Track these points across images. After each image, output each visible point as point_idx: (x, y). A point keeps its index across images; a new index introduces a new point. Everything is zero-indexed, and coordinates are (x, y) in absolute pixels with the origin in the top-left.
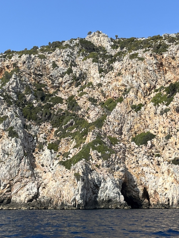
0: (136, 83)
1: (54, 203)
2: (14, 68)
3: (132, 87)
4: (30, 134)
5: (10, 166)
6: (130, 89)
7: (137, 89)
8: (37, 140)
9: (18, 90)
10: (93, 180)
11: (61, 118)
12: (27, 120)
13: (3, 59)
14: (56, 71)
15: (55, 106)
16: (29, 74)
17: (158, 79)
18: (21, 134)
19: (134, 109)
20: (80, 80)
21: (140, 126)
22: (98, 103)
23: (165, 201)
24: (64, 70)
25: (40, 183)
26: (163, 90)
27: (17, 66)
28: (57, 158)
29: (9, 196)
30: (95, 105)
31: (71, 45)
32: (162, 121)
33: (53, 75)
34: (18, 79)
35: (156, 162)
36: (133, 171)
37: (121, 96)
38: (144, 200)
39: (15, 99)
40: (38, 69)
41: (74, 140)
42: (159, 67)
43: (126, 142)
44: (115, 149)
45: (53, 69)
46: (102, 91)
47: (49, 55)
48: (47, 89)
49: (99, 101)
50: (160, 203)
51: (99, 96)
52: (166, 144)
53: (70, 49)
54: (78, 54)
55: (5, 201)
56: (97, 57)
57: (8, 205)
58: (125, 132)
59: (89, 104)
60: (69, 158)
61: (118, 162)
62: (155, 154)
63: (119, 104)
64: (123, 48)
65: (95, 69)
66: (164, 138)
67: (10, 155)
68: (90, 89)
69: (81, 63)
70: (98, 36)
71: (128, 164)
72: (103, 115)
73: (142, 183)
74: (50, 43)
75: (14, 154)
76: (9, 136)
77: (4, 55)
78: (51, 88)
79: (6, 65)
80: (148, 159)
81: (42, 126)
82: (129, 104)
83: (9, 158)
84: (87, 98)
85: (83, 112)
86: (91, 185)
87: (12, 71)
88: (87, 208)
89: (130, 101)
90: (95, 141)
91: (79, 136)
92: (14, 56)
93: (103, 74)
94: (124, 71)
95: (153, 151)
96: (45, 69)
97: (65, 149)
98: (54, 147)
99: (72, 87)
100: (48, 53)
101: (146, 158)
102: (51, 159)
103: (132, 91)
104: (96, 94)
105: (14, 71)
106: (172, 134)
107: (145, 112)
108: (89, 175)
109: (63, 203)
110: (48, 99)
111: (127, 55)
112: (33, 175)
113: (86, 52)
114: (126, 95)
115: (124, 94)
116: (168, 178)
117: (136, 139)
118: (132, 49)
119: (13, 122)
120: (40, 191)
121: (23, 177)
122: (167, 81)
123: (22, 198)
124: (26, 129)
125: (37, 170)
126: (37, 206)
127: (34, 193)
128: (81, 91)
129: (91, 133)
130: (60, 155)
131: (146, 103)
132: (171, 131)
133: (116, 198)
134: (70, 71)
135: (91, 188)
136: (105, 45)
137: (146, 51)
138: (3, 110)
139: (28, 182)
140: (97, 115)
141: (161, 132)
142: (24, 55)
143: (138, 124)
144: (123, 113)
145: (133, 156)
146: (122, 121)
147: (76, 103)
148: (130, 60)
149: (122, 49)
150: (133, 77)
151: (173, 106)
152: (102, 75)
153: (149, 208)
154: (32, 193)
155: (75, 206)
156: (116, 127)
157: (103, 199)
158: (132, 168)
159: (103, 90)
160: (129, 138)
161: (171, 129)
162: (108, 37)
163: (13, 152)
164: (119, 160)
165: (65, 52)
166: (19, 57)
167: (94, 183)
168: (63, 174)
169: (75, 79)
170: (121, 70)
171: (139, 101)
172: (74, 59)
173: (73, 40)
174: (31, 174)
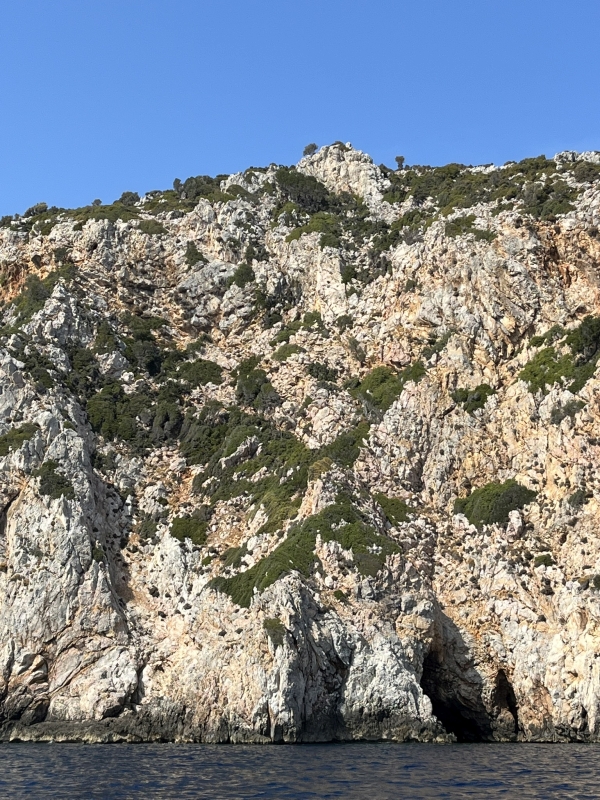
0: (468, 317)
1: (196, 720)
2: (60, 264)
3: (454, 330)
4: (113, 485)
5: (44, 593)
6: (447, 337)
7: (472, 337)
8: (135, 504)
9: (73, 337)
10: (326, 642)
11: (216, 433)
12: (100, 438)
13: (20, 234)
14: (198, 275)
15: (195, 392)
16: (107, 285)
17: (541, 304)
18: (81, 485)
19: (463, 404)
20: (278, 305)
21: (483, 461)
22: (339, 383)
23: (570, 718)
24: (224, 271)
25: (145, 652)
26: (560, 341)
27: (70, 257)
28: (204, 568)
29: (40, 696)
30: (331, 389)
31: (250, 190)
32: (559, 442)
33: (188, 286)
34: (72, 300)
35: (539, 583)
36: (462, 612)
37: (416, 358)
38: (499, 712)
39: (63, 369)
40: (139, 267)
41: (262, 506)
42: (546, 262)
43: (436, 515)
44: (397, 536)
45: (190, 268)
46: (354, 343)
47: (175, 221)
48: (168, 335)
49: (343, 376)
50: (555, 723)
51: (344, 358)
52: (573, 523)
53: (246, 203)
54: (272, 220)
55: (29, 713)
56: (335, 227)
57: (39, 725)
58: (430, 480)
59: (308, 384)
60: (243, 569)
61: (411, 584)
62: (536, 555)
63: (410, 385)
64: (424, 199)
65: (330, 270)
66: (565, 500)
67: (46, 555)
68: (314, 336)
69: (281, 250)
70: (340, 159)
71: (442, 589)
72: (355, 423)
73: (492, 654)
74: (177, 182)
75: (59, 552)
76: (43, 494)
77: (24, 221)
78: (183, 333)
79: (33, 254)
80: (510, 572)
81: (153, 459)
82: (444, 384)
83: (41, 565)
84: (303, 367)
85: (289, 412)
86: (321, 660)
87: (52, 275)
88: (306, 740)
89: (448, 376)
90: (333, 509)
91: (277, 494)
92: (58, 226)
93: (355, 286)
94: (429, 276)
95: (529, 544)
96: (162, 267)
97: (232, 537)
98: (192, 530)
99: (252, 329)
100: (174, 217)
101: (505, 568)
102: (182, 570)
103: (454, 342)
104: (333, 353)
105: (59, 275)
106: (591, 488)
107: (499, 413)
108: (315, 626)
109: (224, 722)
110: (172, 368)
111: (437, 222)
112: (121, 624)
113: (298, 212)
114: (434, 358)
115: (427, 354)
116: (582, 637)
117: (469, 505)
118: (455, 202)
119: (56, 446)
120: (145, 679)
121: (87, 632)
122: (573, 310)
123: (86, 703)
124: (98, 468)
125: (135, 608)
126: (137, 732)
127: (126, 686)
128: (284, 343)
129: (319, 483)
130: (215, 557)
131: (501, 384)
132: (587, 477)
133: (405, 705)
134: (245, 276)
135: (322, 670)
136: (363, 189)
137: (501, 208)
138: (23, 403)
139: (104, 649)
140: (337, 421)
141: (556, 483)
142: (91, 221)
143: (476, 454)
144: (425, 416)
145: (461, 561)
146: (422, 445)
147: (267, 381)
148: (447, 239)
149: (417, 203)
150: (457, 295)
151: (595, 393)
152: (352, 288)
153: (514, 741)
154: (118, 686)
155: (267, 734)
156: (401, 463)
157: (362, 710)
158: (457, 602)
159: (358, 339)
160: (447, 500)
161: (587, 471)
162: (371, 162)
163: (55, 545)
164: (414, 577)
165: (228, 211)
166: (75, 229)
167: (332, 653)
168: (226, 622)
169: (263, 300)
170: (418, 274)
171: (477, 374)
172: (260, 234)
173: (257, 173)
174: (116, 623)
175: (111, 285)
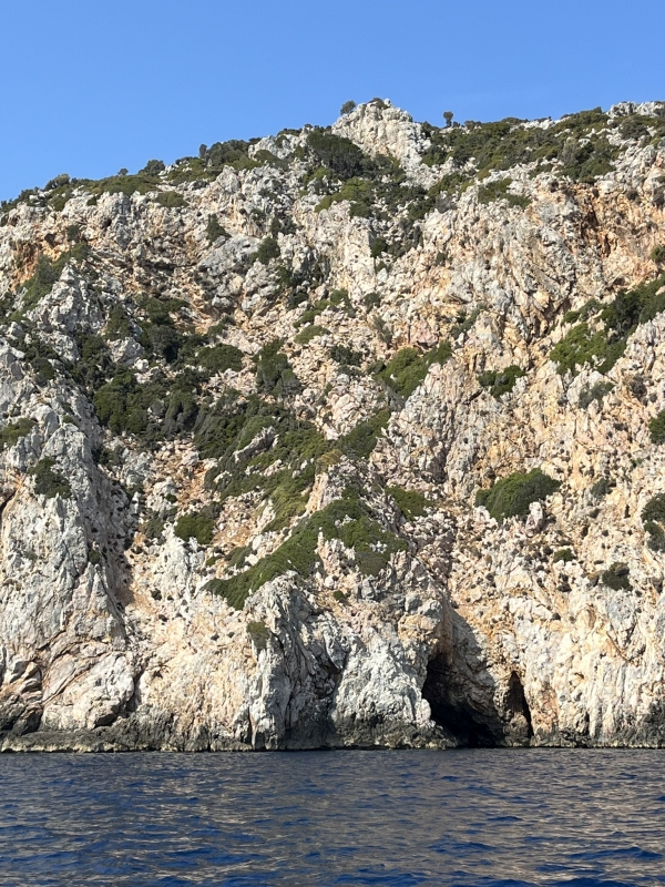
0: (498, 292)
1: (180, 729)
2: (73, 243)
3: (485, 307)
4: (119, 482)
5: (36, 599)
6: (476, 314)
7: (502, 313)
8: (142, 502)
9: (83, 323)
10: (318, 647)
11: (232, 423)
12: (108, 432)
13: (37, 209)
14: (219, 251)
15: (214, 380)
16: (123, 266)
17: (577, 276)
18: (80, 483)
19: (490, 388)
20: (305, 283)
21: (509, 449)
22: (364, 366)
23: (575, 722)
24: (248, 246)
25: (144, 657)
26: (596, 316)
27: (84, 236)
28: (208, 569)
29: (33, 705)
30: (352, 374)
31: (280, 155)
32: (585, 428)
33: (208, 264)
34: (82, 282)
35: (556, 580)
36: (476, 611)
37: (444, 338)
38: (512, 716)
39: (70, 358)
40: (157, 244)
41: (270, 502)
42: (583, 230)
43: (458, 508)
44: (412, 532)
45: (211, 244)
46: (379, 323)
47: (198, 192)
48: (188, 318)
49: (368, 359)
50: (561, 727)
51: (370, 339)
52: (594, 515)
53: (273, 170)
54: (302, 188)
55: (21, 722)
56: (368, 195)
57: (31, 735)
58: (453, 472)
59: (331, 367)
60: (246, 568)
61: (417, 583)
62: (555, 550)
63: (435, 368)
64: (466, 160)
65: (358, 243)
66: (587, 491)
67: (41, 558)
68: (338, 316)
69: (309, 221)
70: (378, 117)
71: (458, 587)
72: (376, 410)
73: (505, 655)
74: (203, 148)
75: (52, 555)
76: (38, 493)
77: (42, 195)
78: (204, 315)
79: (45, 233)
80: (526, 568)
81: (164, 454)
82: (471, 367)
83: (35, 569)
84: (326, 350)
85: (309, 400)
86: (310, 665)
87: (64, 255)
88: (290, 747)
89: (475, 358)
90: (338, 505)
91: (286, 489)
92: (72, 200)
93: (384, 260)
94: (460, 247)
95: (548, 538)
96: (182, 243)
97: (239, 535)
98: (198, 528)
99: (277, 309)
100: (196, 187)
101: (520, 564)
102: (185, 571)
103: (483, 320)
104: (358, 334)
105: (71, 256)
106: (615, 477)
107: (528, 397)
108: (304, 629)
109: (204, 730)
110: (190, 354)
111: (472, 187)
112: (118, 629)
113: (330, 178)
114: (461, 336)
115: (455, 333)
116: (590, 635)
117: (491, 497)
118: (492, 164)
119: (54, 442)
120: (141, 687)
121: (82, 637)
122: (611, 282)
123: (78, 713)
124: (104, 464)
125: (134, 612)
126: (124, 741)
127: (121, 695)
128: (308, 324)
129: (325, 477)
130: (220, 557)
131: (531, 364)
132: (612, 464)
133: (400, 710)
134: (269, 251)
135: (311, 675)
136: (401, 151)
137: (539, 170)
138: (21, 396)
139: (100, 655)
140: (358, 409)
141: (581, 471)
142: (106, 195)
143: (501, 442)
144: (450, 402)
145: (480, 557)
146: (446, 432)
147: (289, 367)
148: (480, 206)
149: (458, 165)
150: (488, 268)
151: (623, 374)
152: (382, 262)
154: (112, 694)
155: (248, 741)
156: (422, 453)
157: (354, 715)
158: (473, 600)
159: (384, 318)
160: (469, 492)
161: (612, 459)
162: (411, 120)
163: (48, 548)
164: (420, 575)
165: (253, 179)
166: (89, 204)
167: (323, 657)
168: (220, 626)
169: (287, 277)
170: (449, 246)
171: (507, 355)
172: (287, 204)
173: (288, 137)
174: (112, 628)
175: (126, 265)
